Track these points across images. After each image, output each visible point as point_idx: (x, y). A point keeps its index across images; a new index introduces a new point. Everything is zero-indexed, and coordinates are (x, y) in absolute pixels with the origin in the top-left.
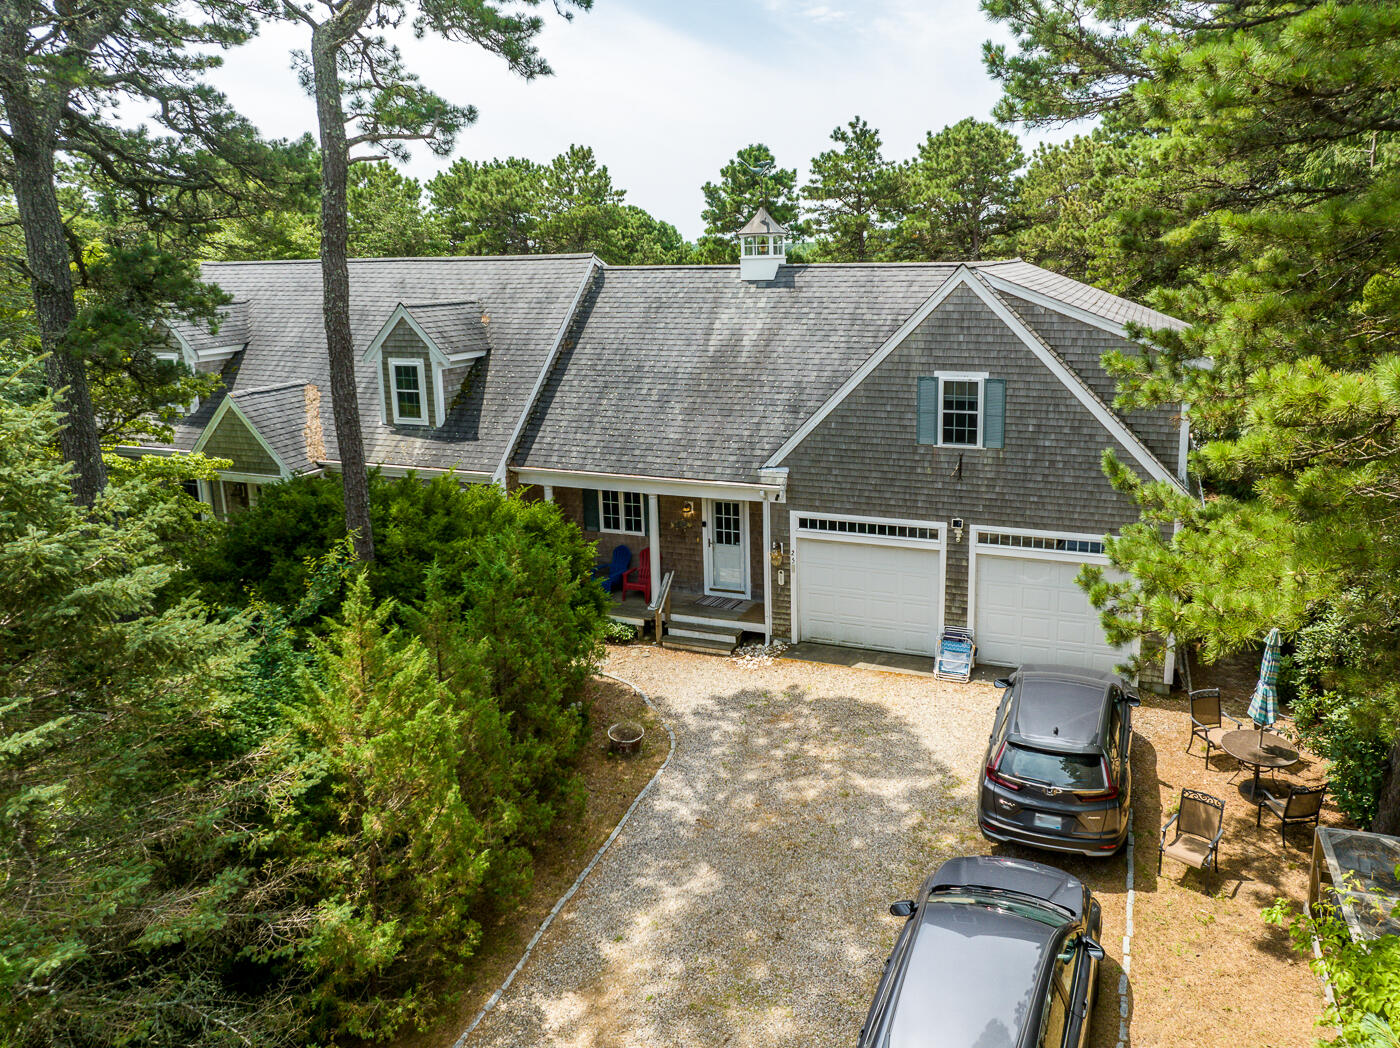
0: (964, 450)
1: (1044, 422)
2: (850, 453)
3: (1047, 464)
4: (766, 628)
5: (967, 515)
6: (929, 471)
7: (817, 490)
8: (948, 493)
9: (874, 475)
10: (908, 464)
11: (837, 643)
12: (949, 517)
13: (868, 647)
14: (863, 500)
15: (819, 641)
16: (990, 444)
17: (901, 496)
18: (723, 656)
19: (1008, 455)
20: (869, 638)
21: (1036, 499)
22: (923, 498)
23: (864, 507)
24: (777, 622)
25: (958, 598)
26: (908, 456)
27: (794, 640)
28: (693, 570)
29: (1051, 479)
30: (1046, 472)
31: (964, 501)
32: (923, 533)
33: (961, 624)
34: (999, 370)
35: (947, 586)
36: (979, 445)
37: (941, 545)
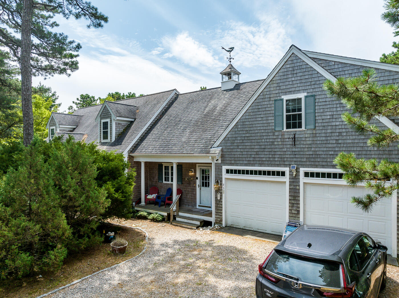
0: (296, 131)
1: (335, 113)
2: (246, 138)
3: (338, 134)
4: (212, 219)
5: (299, 163)
6: (280, 143)
7: (233, 156)
8: (289, 153)
9: (256, 147)
10: (271, 140)
11: (242, 227)
12: (290, 165)
13: (255, 230)
14: (252, 159)
15: (235, 226)
16: (308, 127)
17: (268, 156)
18: (193, 229)
19: (318, 132)
20: (255, 225)
21: (332, 153)
22: (278, 156)
23: (252, 162)
24: (217, 216)
25: (295, 205)
26: (271, 137)
27: (224, 225)
28: (193, 197)
29: (340, 142)
30: (337, 138)
31: (297, 156)
32: (278, 173)
33: (297, 218)
34: (311, 90)
35: (290, 200)
36: (303, 128)
37: (286, 179)
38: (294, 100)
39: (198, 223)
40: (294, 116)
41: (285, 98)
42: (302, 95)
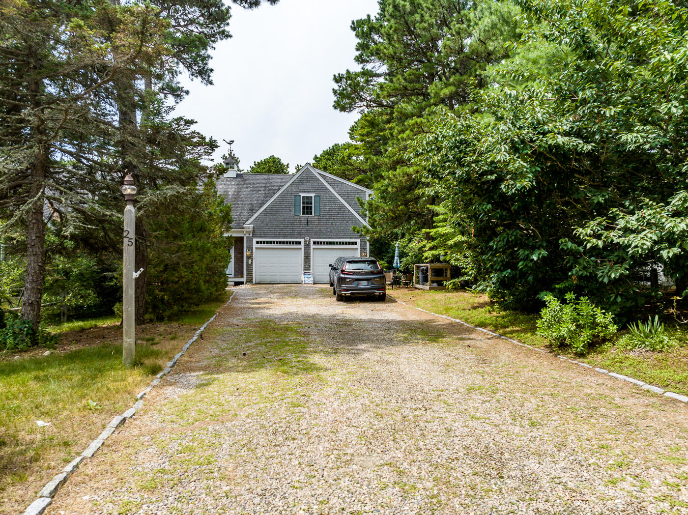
0: (308, 217)
1: (331, 207)
3: (332, 219)
4: (245, 280)
5: (310, 236)
6: (298, 223)
7: (262, 232)
8: (304, 230)
9: (281, 225)
10: (292, 222)
11: (268, 282)
12: (304, 237)
15: (262, 283)
16: (316, 215)
17: (290, 232)
19: (321, 218)
20: (279, 279)
21: (330, 230)
22: (296, 232)
23: (278, 236)
24: (248, 277)
25: (307, 262)
26: (292, 219)
27: (254, 282)
30: (332, 222)
31: (309, 232)
32: (297, 243)
33: (309, 270)
34: (318, 193)
35: (304, 259)
36: (313, 215)
37: (302, 246)
38: (307, 197)
39: (233, 283)
40: (307, 207)
41: (302, 195)
42: (313, 195)
